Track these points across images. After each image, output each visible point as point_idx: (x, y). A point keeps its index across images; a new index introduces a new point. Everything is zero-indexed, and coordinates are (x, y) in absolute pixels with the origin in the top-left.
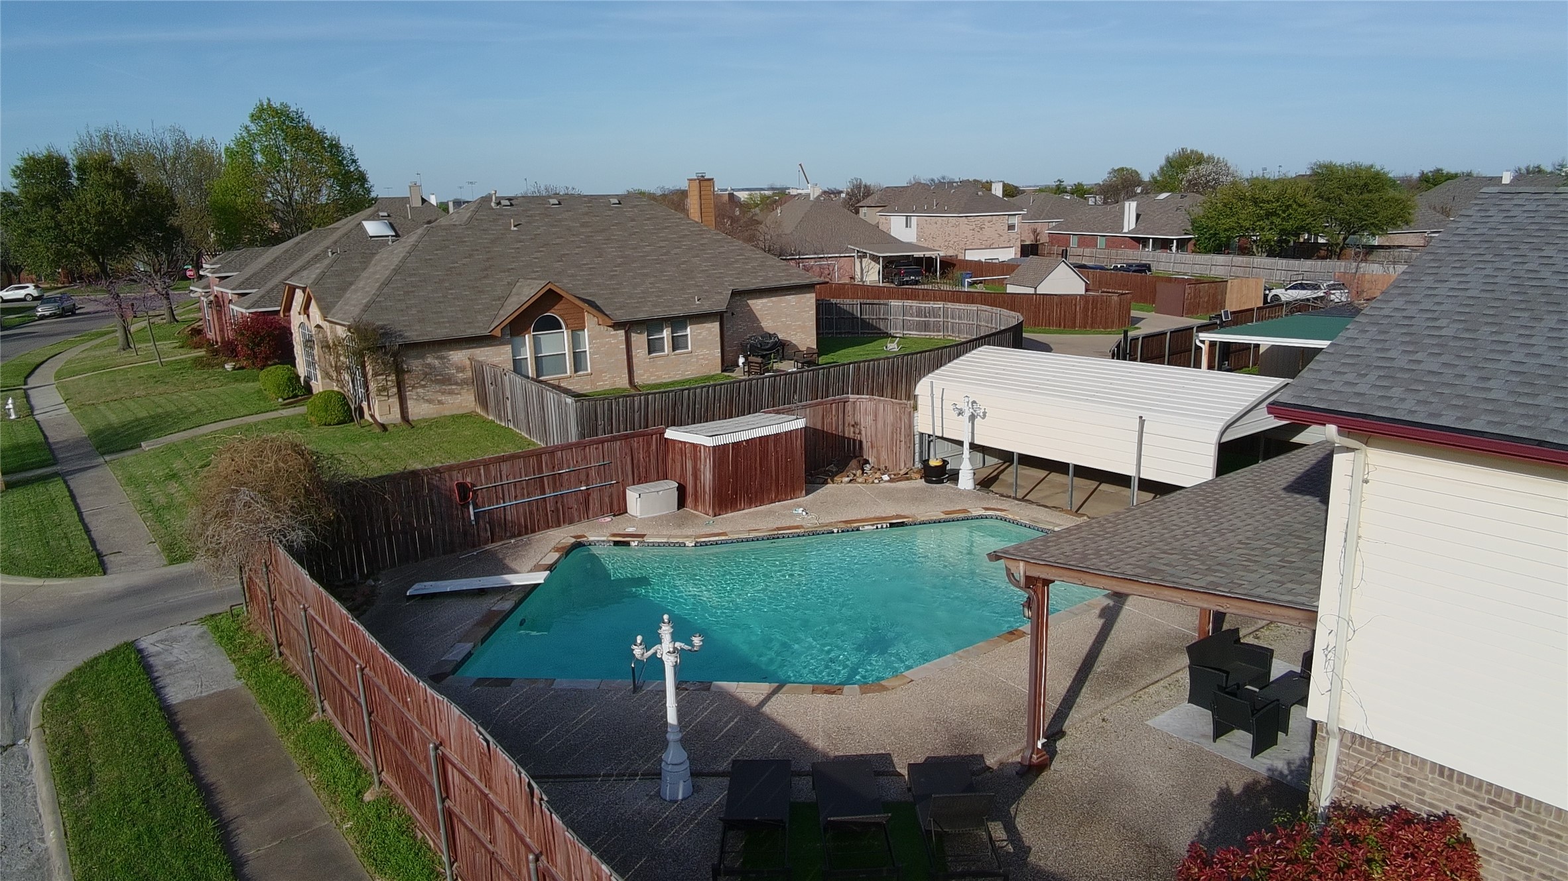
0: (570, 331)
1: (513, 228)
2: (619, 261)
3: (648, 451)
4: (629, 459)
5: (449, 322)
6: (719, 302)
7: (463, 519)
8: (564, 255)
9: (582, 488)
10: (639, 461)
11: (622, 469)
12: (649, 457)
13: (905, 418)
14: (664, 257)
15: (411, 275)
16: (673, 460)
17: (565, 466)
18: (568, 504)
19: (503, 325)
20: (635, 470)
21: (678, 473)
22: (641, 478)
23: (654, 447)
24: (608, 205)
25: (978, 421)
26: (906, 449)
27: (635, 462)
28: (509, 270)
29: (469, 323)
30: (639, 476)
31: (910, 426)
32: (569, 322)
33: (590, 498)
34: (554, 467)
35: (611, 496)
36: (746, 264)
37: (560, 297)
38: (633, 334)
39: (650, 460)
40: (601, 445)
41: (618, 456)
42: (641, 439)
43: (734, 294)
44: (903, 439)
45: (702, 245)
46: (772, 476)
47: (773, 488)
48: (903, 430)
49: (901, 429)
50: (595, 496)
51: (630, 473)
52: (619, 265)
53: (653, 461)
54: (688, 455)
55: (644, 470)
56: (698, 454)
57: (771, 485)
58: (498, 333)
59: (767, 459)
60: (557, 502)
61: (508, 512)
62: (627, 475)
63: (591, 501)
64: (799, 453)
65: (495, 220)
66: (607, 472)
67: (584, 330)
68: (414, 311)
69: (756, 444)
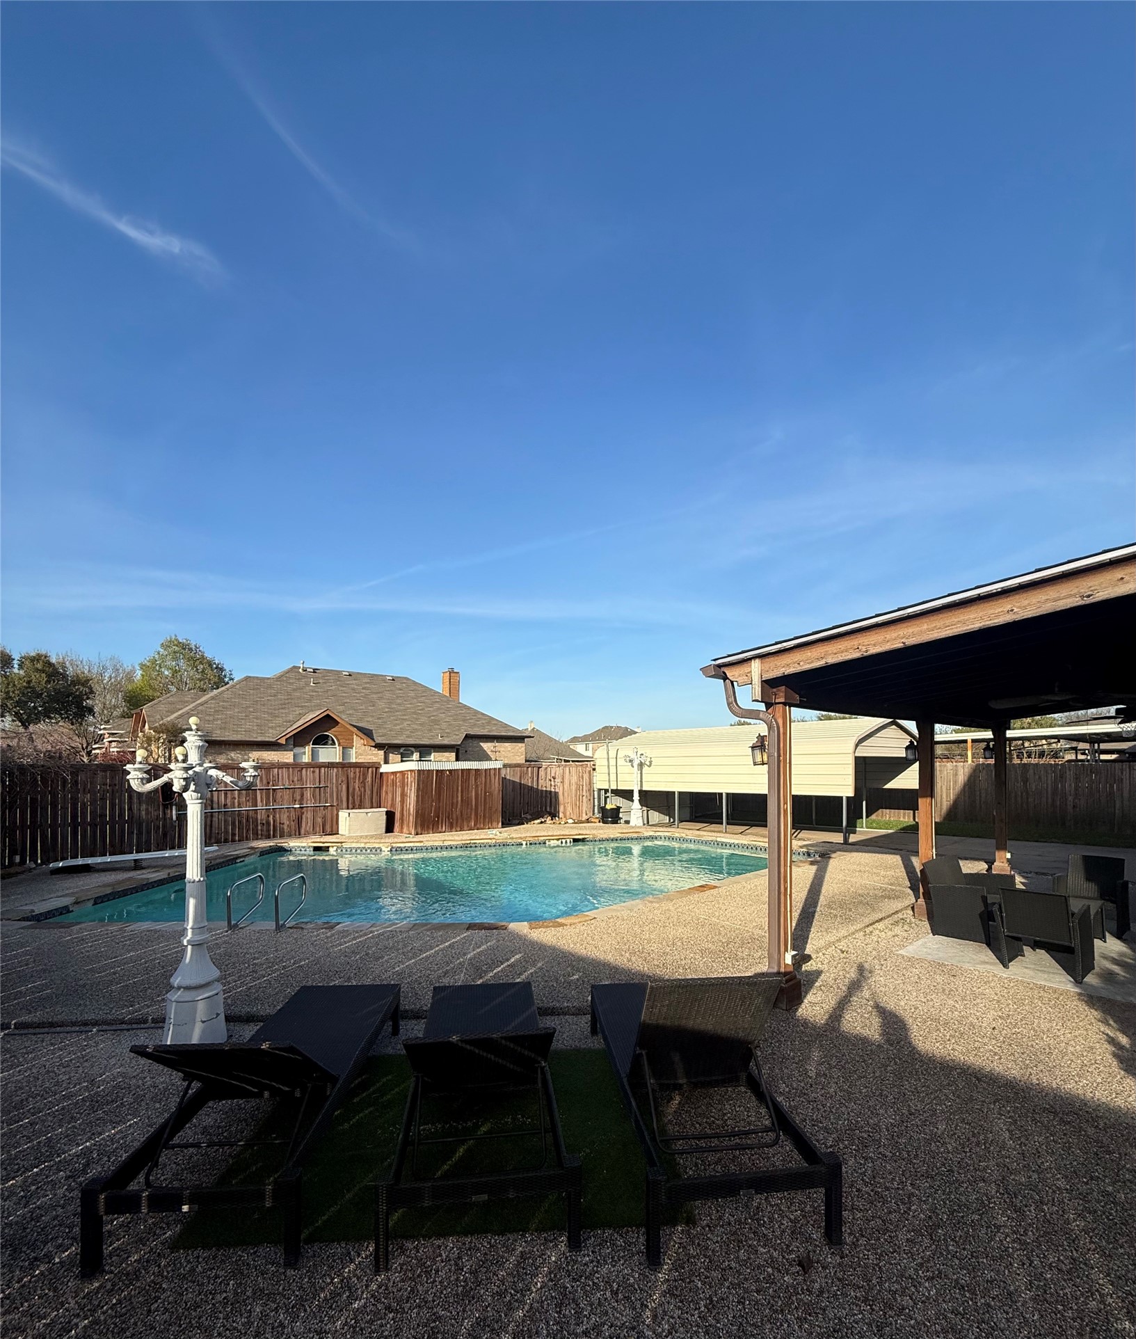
0: (341, 748)
1: (312, 684)
2: (387, 710)
3: (363, 782)
4: (344, 787)
5: (244, 731)
6: (457, 739)
7: (165, 819)
8: (346, 703)
9: (295, 806)
10: (354, 789)
11: (337, 795)
12: (365, 788)
13: (586, 776)
14: (420, 712)
15: (224, 701)
16: (387, 793)
17: (280, 783)
18: (280, 820)
19: (288, 736)
20: (350, 798)
21: (390, 803)
22: (355, 803)
23: (369, 779)
24: (385, 681)
25: (645, 769)
26: (587, 802)
27: (351, 790)
28: (302, 707)
29: (261, 733)
30: (354, 802)
31: (591, 783)
32: (341, 741)
33: (304, 816)
34: (268, 783)
35: (324, 818)
36: (478, 721)
37: (337, 723)
38: (391, 755)
39: (365, 791)
40: (317, 770)
41: (334, 781)
42: (357, 770)
43: (468, 737)
44: (584, 794)
45: (448, 708)
46: (472, 806)
47: (473, 816)
48: (584, 787)
49: (583, 786)
50: (308, 815)
51: (344, 799)
52: (386, 712)
53: (368, 792)
54: (398, 784)
55: (359, 798)
56: (406, 780)
57: (471, 814)
58: (283, 741)
59: (468, 790)
60: (268, 816)
61: (215, 819)
62: (342, 801)
63: (304, 819)
64: (496, 792)
65: (299, 679)
66: (322, 795)
67: (352, 748)
68: (219, 722)
69: (458, 775)
